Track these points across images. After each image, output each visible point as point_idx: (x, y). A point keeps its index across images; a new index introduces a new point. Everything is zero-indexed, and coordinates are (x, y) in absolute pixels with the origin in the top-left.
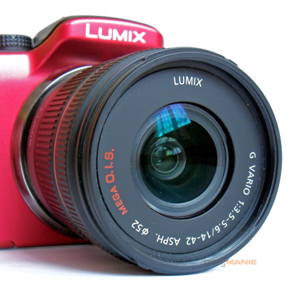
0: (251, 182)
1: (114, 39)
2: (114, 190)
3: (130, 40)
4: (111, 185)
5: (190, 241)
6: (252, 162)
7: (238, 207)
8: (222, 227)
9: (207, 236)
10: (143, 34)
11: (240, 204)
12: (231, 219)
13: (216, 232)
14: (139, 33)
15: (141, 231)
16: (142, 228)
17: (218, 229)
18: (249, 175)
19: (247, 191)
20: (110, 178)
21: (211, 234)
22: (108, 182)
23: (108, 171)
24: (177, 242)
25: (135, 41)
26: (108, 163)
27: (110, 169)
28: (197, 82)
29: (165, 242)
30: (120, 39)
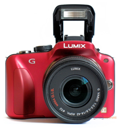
0: (98, 97)
1: (74, 47)
2: (54, 99)
3: (80, 47)
4: (53, 98)
5: (78, 114)
6: (99, 91)
7: (94, 105)
8: (89, 111)
9: (84, 113)
10: (85, 45)
11: (95, 104)
12: (92, 108)
13: (87, 112)
14: (83, 45)
15: (63, 111)
16: (63, 110)
17: (87, 111)
18: (97, 95)
19: (97, 100)
20: (53, 96)
21: (85, 112)
22: (52, 97)
23: (52, 94)
24: (74, 114)
25: (82, 47)
26: (52, 92)
27: (53, 94)
28: (79, 69)
29: (70, 114)
30: (76, 47)
